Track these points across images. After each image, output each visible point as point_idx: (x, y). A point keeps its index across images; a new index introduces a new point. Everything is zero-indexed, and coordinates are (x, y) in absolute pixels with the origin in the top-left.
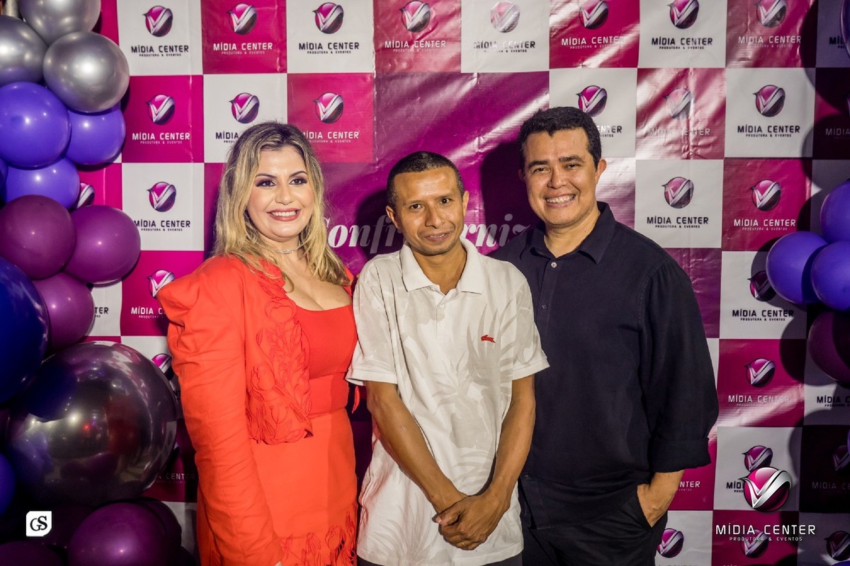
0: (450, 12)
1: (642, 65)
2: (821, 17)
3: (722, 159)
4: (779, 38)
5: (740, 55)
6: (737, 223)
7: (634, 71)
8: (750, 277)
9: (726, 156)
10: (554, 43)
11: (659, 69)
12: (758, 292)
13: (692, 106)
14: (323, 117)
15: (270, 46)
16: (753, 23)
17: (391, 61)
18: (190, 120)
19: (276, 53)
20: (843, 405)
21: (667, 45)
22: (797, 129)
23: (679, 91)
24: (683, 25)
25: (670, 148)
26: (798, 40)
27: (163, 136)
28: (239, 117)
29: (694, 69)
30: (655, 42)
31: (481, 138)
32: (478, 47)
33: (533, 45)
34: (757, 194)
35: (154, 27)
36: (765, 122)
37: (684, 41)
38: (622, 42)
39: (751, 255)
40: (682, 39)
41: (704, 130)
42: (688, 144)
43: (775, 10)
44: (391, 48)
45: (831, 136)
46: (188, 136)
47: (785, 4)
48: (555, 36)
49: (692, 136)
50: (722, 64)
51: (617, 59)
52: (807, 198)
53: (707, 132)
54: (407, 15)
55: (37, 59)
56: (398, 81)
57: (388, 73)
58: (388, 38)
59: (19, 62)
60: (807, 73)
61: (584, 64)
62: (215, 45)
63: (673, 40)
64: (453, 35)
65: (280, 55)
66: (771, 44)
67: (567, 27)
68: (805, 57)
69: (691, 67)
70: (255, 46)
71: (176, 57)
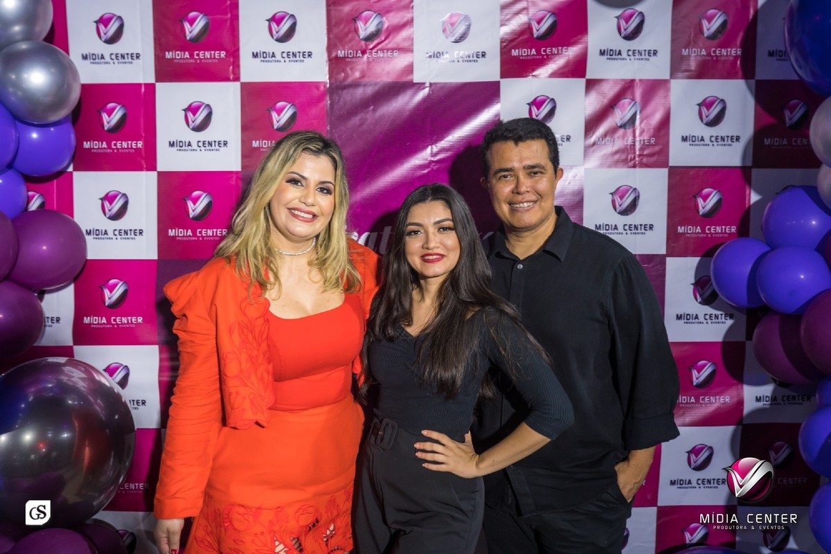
0: (402, 22)
1: (589, 75)
2: (760, 29)
3: (667, 167)
4: (721, 51)
5: (684, 67)
6: (681, 230)
7: (582, 82)
8: (693, 281)
9: (670, 164)
10: (506, 53)
11: (607, 80)
12: (701, 296)
13: (638, 117)
14: (276, 126)
15: (223, 54)
16: (696, 35)
17: (344, 71)
18: (142, 128)
19: (229, 62)
20: (779, 404)
21: (614, 57)
22: (738, 139)
23: (626, 101)
24: (630, 37)
25: (617, 157)
26: (739, 53)
27: (115, 145)
28: (192, 125)
29: (640, 80)
30: (602, 53)
31: (434, 147)
32: (430, 57)
33: (484, 55)
34: (700, 201)
35: (105, 34)
36: (707, 132)
37: (630, 53)
38: (572, 52)
39: (694, 261)
40: (629, 50)
41: (649, 140)
42: (635, 153)
43: (716, 23)
44: (344, 58)
45: (770, 146)
46: (140, 144)
47: (726, 18)
48: (505, 46)
49: (638, 146)
50: (667, 76)
51: (566, 69)
52: (747, 206)
53: (652, 142)
54: (360, 24)
56: (351, 90)
57: (341, 82)
58: (341, 47)
60: (747, 85)
61: (534, 74)
62: (167, 53)
63: (620, 51)
64: (406, 44)
65: (233, 64)
66: (712, 57)
67: (517, 38)
68: (745, 68)
69: (637, 77)
70: (208, 54)
71: (128, 65)
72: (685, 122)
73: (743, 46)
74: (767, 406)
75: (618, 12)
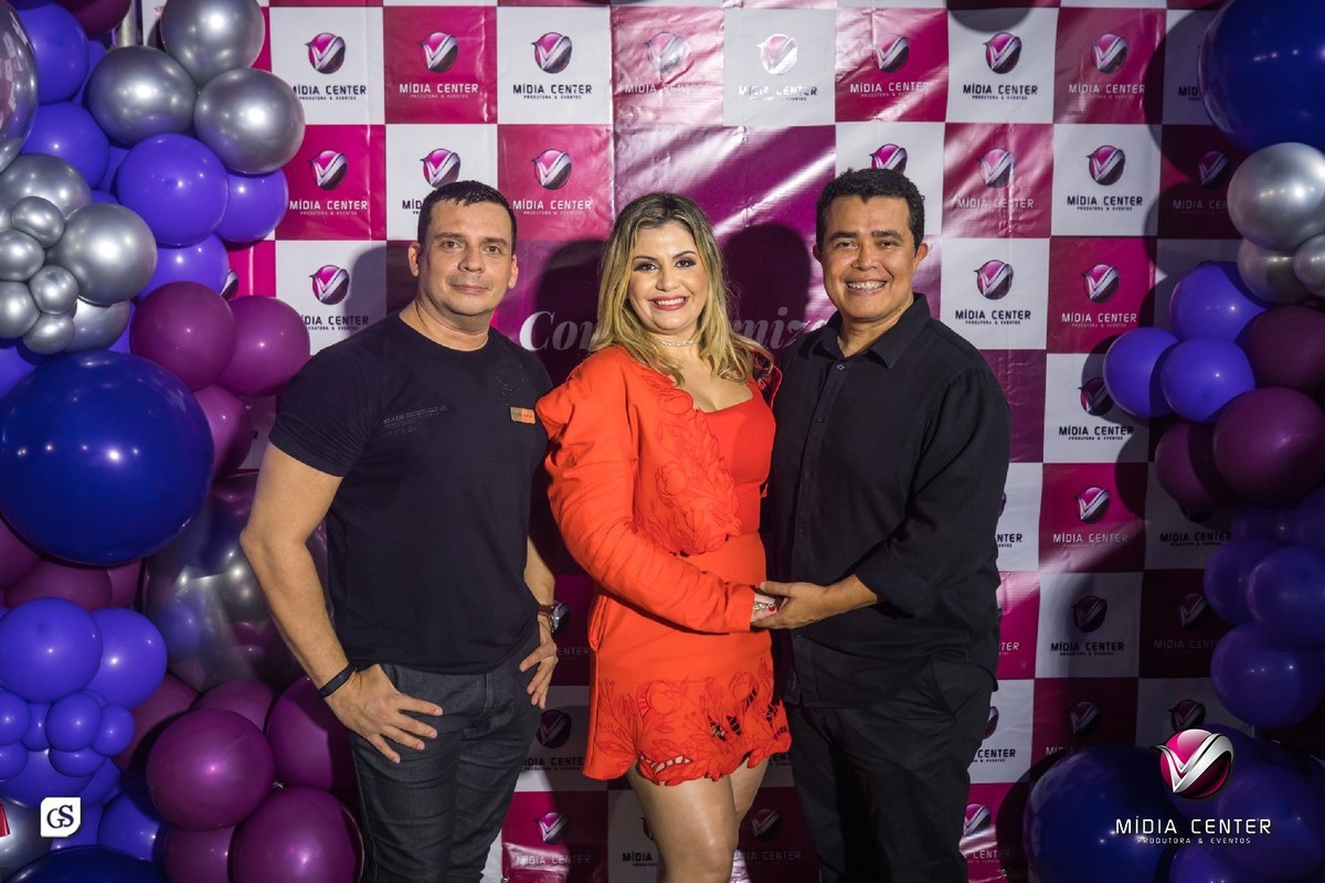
0: (708, 48)
1: (951, 117)
2: (1169, 60)
3: (1047, 237)
4: (1118, 87)
5: (1072, 108)
6: (1066, 318)
7: (941, 126)
8: (1080, 385)
9: (1053, 233)
10: (842, 88)
11: (972, 124)
12: (1090, 404)
13: (1012, 172)
14: (544, 181)
16: (1086, 68)
17: (632, 109)
18: (368, 185)
19: (483, 97)
20: (1191, 544)
21: (981, 94)
22: (1139, 201)
23: (996, 152)
24: (1002, 69)
25: (984, 224)
26: (1141, 90)
29: (1015, 125)
30: (967, 89)
31: (749, 210)
32: (745, 93)
33: (814, 92)
34: (1091, 281)
35: (320, 60)
36: (1101, 192)
37: (1003, 90)
38: (926, 88)
39: (1079, 360)
40: (1001, 86)
41: (1026, 202)
42: (1008, 219)
43: (1113, 51)
44: (633, 93)
45: (1180, 210)
46: (365, 204)
47: (1126, 45)
48: (841, 80)
49: (1011, 210)
50: (1048, 119)
51: (921, 110)
53: (1030, 204)
54: (655, 50)
55: (187, 104)
56: (642, 136)
57: (628, 126)
58: (629, 80)
59: (162, 108)
60: (1152, 131)
61: (880, 116)
62: (401, 86)
63: (989, 87)
64: (714, 77)
65: (488, 100)
66: (1108, 95)
67: (857, 70)
68: (1149, 110)
69: (1011, 121)
70: (454, 88)
71: (349, 101)
72: (1072, 178)
73: (1147, 81)
74: (1175, 547)
75: (988, 37)
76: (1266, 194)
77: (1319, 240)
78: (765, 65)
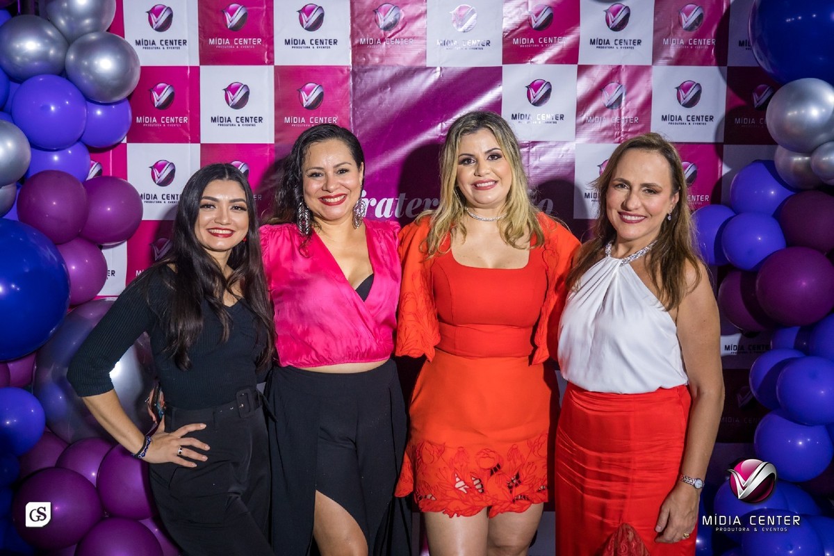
0: (417, 13)
1: (580, 63)
2: (732, 21)
4: (697, 41)
5: (665, 55)
7: (575, 67)
10: (507, 42)
11: (596, 66)
14: (305, 104)
15: (259, 41)
16: (675, 27)
17: (365, 56)
18: (188, 106)
19: (264, 47)
20: (746, 352)
21: (603, 45)
22: (712, 118)
23: (613, 85)
24: (617, 29)
25: (605, 133)
26: (713, 42)
27: (164, 120)
28: (231, 103)
29: (626, 66)
30: (592, 42)
31: (444, 124)
32: (441, 44)
33: (488, 44)
35: (156, 23)
36: (684, 112)
37: (617, 42)
38: (566, 41)
40: (616, 40)
41: (634, 119)
42: (620, 130)
43: (694, 17)
44: (366, 45)
45: (739, 125)
46: (186, 120)
47: (702, 12)
48: (507, 36)
49: (623, 124)
50: (649, 63)
51: (561, 57)
53: (636, 120)
54: (380, 16)
55: (60, 55)
56: (371, 73)
57: (362, 66)
58: (363, 35)
59: (43, 57)
60: (721, 71)
61: (533, 60)
62: (210, 40)
63: (608, 40)
64: (419, 34)
65: (268, 49)
66: (690, 46)
67: (517, 29)
68: (718, 57)
69: (623, 64)
70: (245, 41)
71: (175, 50)
72: (665, 103)
73: (717, 36)
74: (735, 354)
75: (607, 6)
76: (792, 114)
77: (828, 145)
78: (455, 25)
